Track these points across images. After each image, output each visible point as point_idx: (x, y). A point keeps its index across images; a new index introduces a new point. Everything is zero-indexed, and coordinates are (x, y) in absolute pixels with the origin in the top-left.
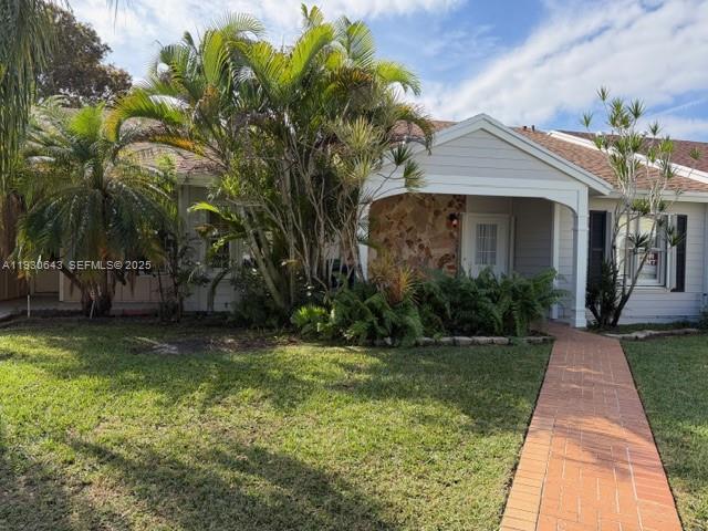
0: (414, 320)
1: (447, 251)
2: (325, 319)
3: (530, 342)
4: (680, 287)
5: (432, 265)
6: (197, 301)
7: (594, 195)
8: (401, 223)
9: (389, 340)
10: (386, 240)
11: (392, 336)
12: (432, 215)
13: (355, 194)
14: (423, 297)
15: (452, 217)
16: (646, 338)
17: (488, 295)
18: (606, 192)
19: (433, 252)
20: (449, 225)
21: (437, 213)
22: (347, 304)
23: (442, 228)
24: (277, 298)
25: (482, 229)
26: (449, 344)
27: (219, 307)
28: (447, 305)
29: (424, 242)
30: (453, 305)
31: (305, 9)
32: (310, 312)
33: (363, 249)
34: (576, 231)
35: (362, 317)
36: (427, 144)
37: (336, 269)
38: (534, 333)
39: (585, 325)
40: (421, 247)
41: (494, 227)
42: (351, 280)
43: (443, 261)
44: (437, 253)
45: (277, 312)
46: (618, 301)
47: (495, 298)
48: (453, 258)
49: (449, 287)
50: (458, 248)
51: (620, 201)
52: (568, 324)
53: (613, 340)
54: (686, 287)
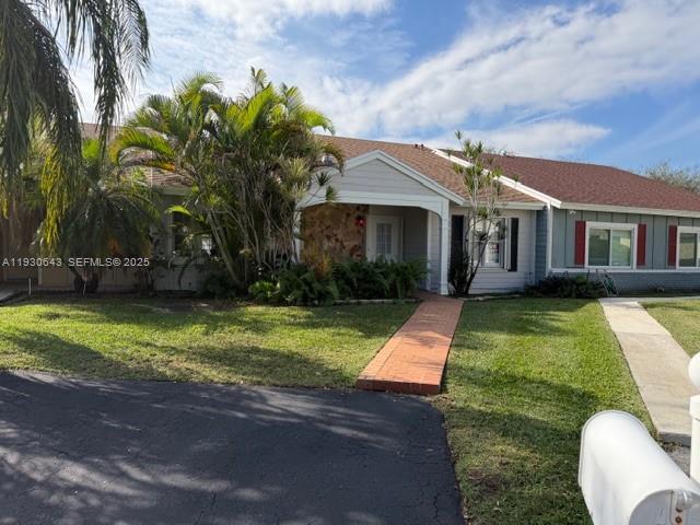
0: (333, 288)
1: (356, 243)
2: (273, 290)
3: (407, 302)
4: (514, 268)
5: (345, 253)
6: (167, 282)
7: (452, 204)
8: (321, 222)
9: (316, 302)
10: (311, 235)
11: (319, 299)
12: (344, 215)
13: (293, 204)
14: (339, 274)
15: (359, 218)
16: (484, 301)
17: (382, 273)
18: (461, 204)
19: (346, 244)
20: (357, 224)
21: (348, 215)
22: (288, 279)
23: (352, 226)
24: (235, 278)
25: (381, 227)
26: (355, 304)
27: (185, 287)
28: (355, 280)
29: (339, 237)
30: (358, 280)
31: (253, 70)
32: (262, 285)
33: (297, 241)
34: (441, 229)
35: (299, 287)
36: (341, 168)
37: (278, 256)
38: (410, 297)
39: (447, 293)
40: (337, 240)
41: (389, 226)
42: (288, 265)
43: (353, 250)
44: (349, 244)
45: (235, 287)
46: (469, 276)
47: (385, 275)
48: (359, 249)
49: (356, 268)
50: (364, 241)
51: (471, 208)
52: (435, 293)
53: (461, 301)
54: (519, 268)
